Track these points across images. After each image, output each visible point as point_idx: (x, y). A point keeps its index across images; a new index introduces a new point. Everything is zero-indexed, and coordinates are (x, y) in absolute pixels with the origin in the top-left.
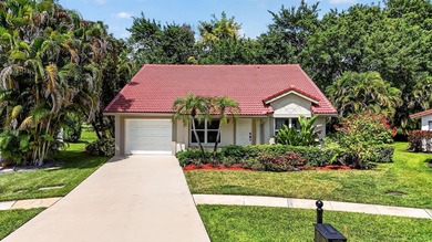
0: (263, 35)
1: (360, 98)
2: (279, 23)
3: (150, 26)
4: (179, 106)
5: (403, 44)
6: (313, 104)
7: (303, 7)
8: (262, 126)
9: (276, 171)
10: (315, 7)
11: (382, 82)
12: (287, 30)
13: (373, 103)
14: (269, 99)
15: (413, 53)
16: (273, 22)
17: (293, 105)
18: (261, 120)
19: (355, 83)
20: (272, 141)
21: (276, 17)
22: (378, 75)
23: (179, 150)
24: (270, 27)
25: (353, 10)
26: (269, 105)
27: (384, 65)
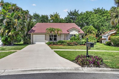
0: (66, 17)
1: (89, 32)
2: (69, 14)
3: (38, 15)
4: (48, 30)
5: (98, 20)
6: (79, 31)
7: (75, 11)
8: (67, 36)
9: (71, 45)
10: (78, 11)
11: (93, 28)
12: (71, 17)
13: (91, 33)
14: (69, 30)
15: (100, 22)
16: (68, 14)
17: (74, 31)
18: (67, 35)
19: (87, 28)
20: (69, 40)
21: (69, 13)
22: (92, 27)
23: (47, 42)
24: (67, 15)
25: (87, 12)
26: (68, 31)
27: (94, 24)
